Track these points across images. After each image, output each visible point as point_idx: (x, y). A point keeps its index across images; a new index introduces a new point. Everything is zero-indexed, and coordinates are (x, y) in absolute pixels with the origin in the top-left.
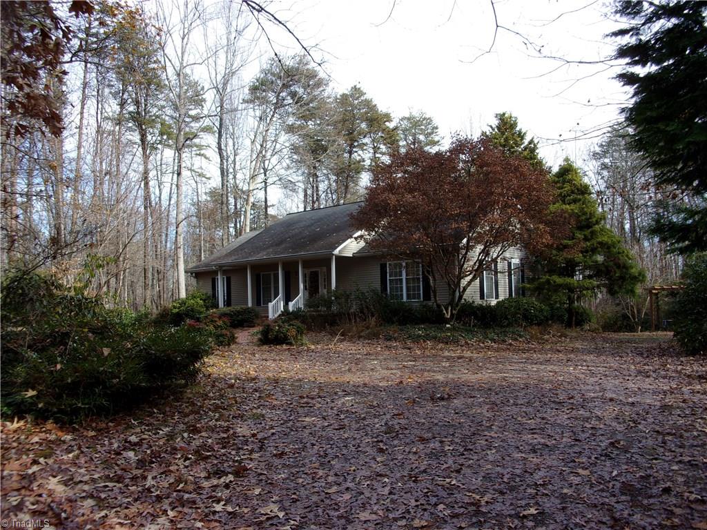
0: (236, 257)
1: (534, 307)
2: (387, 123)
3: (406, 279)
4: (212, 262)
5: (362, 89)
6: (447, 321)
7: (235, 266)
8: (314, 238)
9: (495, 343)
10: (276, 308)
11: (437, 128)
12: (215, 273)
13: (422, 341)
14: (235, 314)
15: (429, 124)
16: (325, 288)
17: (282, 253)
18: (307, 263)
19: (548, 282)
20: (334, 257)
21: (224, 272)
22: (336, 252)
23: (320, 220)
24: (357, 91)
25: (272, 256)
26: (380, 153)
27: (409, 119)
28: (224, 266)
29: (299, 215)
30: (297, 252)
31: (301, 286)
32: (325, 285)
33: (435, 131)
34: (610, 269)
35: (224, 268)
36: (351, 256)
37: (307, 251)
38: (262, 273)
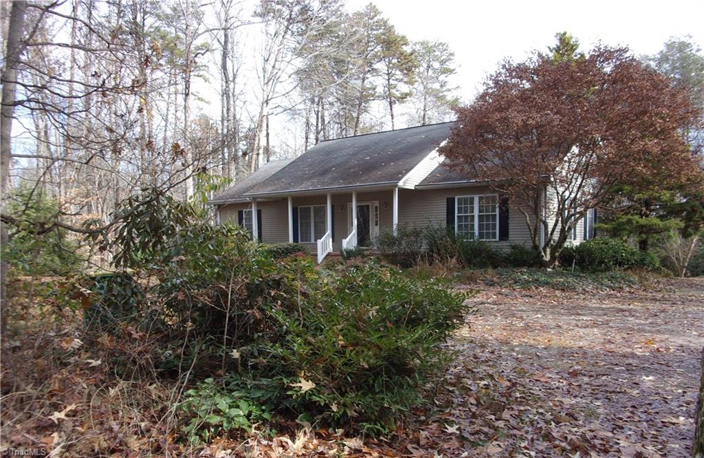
0: (274, 188)
1: (625, 250)
2: (404, 47)
3: (479, 216)
4: (245, 192)
5: (377, 7)
6: (546, 265)
7: (270, 198)
8: (368, 168)
9: (613, 290)
10: (325, 246)
11: (452, 54)
12: (247, 205)
13: (533, 287)
14: (283, 252)
15: (445, 50)
16: (376, 225)
17: (331, 184)
18: (362, 196)
19: (630, 221)
20: (397, 189)
21: (259, 204)
22: (401, 184)
23: (366, 147)
24: (373, 10)
25: (319, 187)
26: (396, 80)
27: (422, 44)
28: (258, 198)
29: (337, 143)
30: (351, 183)
31: (355, 222)
32: (377, 222)
33: (452, 57)
34: (695, 209)
35: (258, 200)
36: (413, 188)
37: (363, 182)
38: (299, 207)
